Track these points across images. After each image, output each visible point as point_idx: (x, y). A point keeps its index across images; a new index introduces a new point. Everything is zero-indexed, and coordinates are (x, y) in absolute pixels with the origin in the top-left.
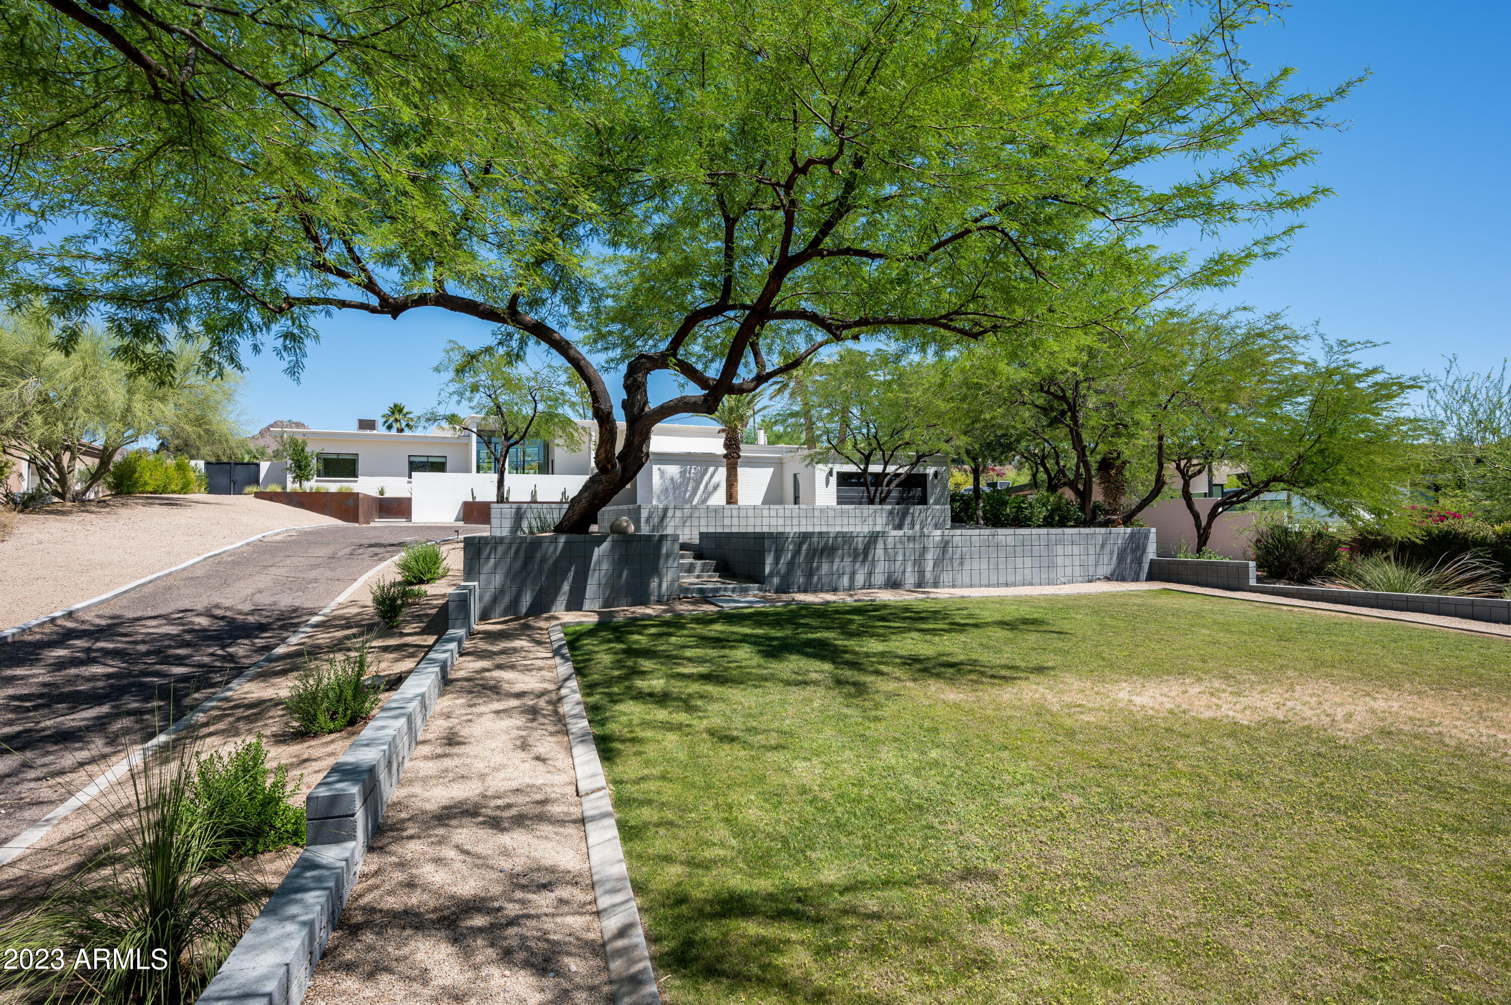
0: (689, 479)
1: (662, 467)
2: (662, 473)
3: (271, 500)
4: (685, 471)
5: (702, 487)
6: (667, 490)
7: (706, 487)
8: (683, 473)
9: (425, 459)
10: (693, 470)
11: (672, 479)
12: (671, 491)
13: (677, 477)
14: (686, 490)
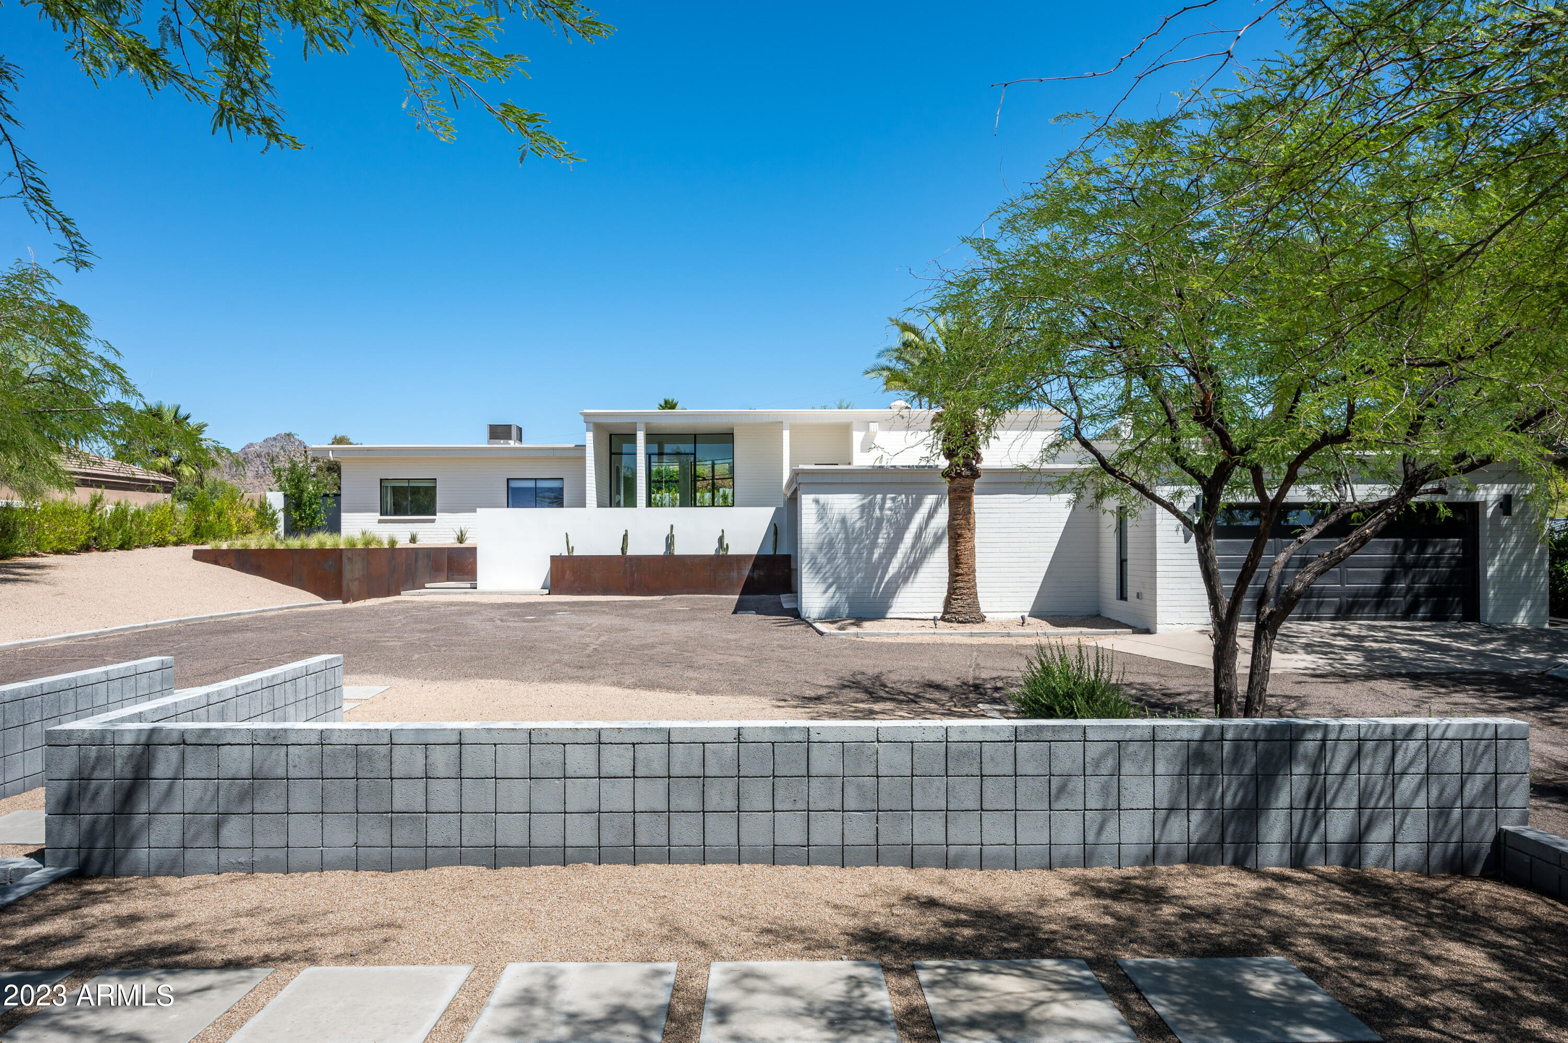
0: (880, 521)
1: (823, 498)
2: (822, 512)
3: (216, 563)
4: (872, 504)
5: (909, 537)
6: (831, 544)
7: (918, 537)
8: (866, 510)
9: (531, 484)
10: (890, 504)
11: (843, 521)
12: (840, 546)
13: (854, 517)
14: (874, 544)
